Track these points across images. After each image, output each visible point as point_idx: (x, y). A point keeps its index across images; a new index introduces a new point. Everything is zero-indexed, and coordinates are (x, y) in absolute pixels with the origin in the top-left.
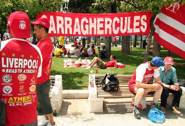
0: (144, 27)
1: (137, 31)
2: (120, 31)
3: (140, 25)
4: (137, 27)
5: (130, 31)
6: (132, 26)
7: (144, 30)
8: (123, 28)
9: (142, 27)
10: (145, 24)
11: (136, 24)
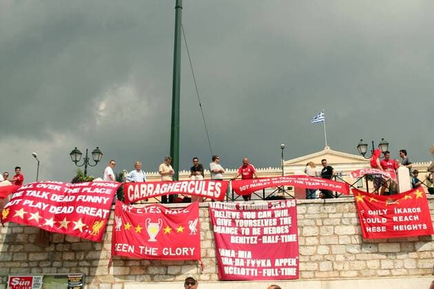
0: (217, 193)
1: (211, 194)
2: (194, 191)
3: (215, 190)
4: (211, 191)
5: (204, 193)
6: (206, 189)
7: (217, 196)
8: (198, 189)
9: (215, 192)
10: (219, 190)
11: (210, 188)
